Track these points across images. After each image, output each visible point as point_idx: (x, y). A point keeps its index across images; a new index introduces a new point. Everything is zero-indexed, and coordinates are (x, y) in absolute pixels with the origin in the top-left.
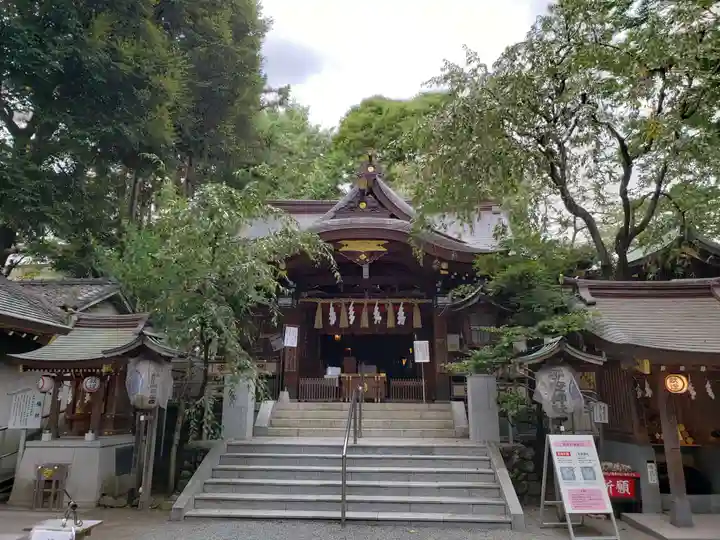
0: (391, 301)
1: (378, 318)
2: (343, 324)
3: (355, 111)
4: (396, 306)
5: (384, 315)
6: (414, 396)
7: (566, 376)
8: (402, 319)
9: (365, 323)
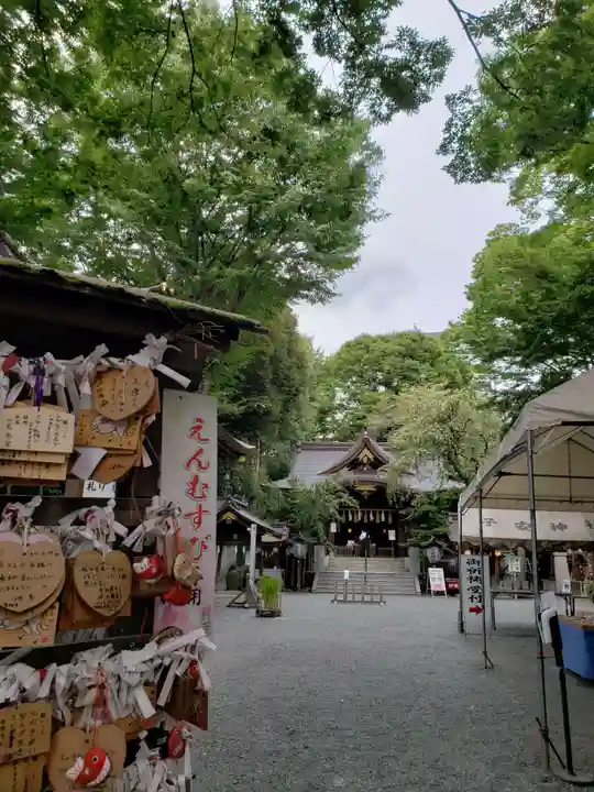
0: (378, 510)
1: (372, 518)
2: (356, 521)
3: (348, 345)
4: (380, 513)
5: (374, 515)
6: (387, 554)
7: (436, 550)
8: (383, 519)
9: (366, 521)
